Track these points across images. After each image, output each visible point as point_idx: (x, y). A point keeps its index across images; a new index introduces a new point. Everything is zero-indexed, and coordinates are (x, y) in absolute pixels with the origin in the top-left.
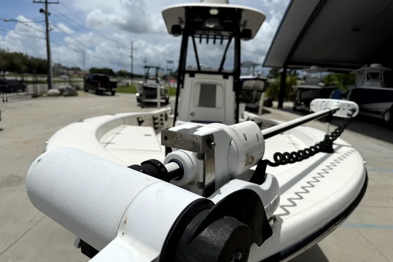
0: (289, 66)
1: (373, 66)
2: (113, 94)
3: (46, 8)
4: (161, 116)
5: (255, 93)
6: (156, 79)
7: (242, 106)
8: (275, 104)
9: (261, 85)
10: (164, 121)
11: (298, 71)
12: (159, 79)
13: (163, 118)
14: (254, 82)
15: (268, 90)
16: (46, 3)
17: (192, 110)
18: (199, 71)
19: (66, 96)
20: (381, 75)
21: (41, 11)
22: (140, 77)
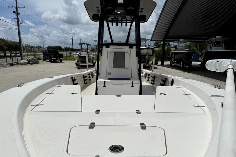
0: (166, 40)
1: (217, 37)
2: (61, 61)
3: (17, 10)
4: (89, 74)
5: (147, 57)
6: (87, 51)
7: (142, 65)
8: (159, 63)
9: (151, 52)
10: (91, 78)
11: (171, 43)
12: (89, 51)
13: (91, 76)
14: (146, 50)
15: (155, 55)
16: (17, 7)
17: (109, 70)
18: (113, 44)
19: (32, 64)
20: (222, 42)
21: (14, 12)
22: (77, 50)
